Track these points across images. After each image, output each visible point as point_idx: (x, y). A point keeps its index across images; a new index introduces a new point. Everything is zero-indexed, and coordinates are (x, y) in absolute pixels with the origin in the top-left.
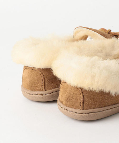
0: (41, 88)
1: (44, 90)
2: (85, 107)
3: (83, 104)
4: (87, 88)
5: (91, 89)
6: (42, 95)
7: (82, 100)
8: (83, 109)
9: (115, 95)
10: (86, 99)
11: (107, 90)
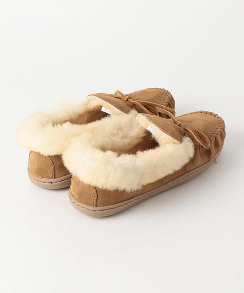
0: (50, 175)
1: (54, 178)
2: (98, 205)
3: (97, 201)
4: (100, 187)
5: (105, 188)
6: (51, 183)
7: (96, 197)
8: (96, 206)
9: (131, 191)
10: (100, 196)
11: (122, 188)
